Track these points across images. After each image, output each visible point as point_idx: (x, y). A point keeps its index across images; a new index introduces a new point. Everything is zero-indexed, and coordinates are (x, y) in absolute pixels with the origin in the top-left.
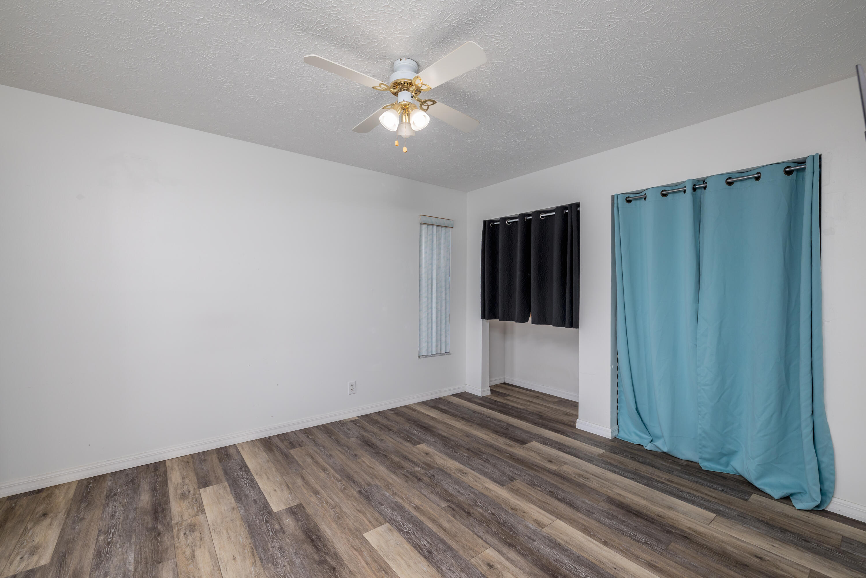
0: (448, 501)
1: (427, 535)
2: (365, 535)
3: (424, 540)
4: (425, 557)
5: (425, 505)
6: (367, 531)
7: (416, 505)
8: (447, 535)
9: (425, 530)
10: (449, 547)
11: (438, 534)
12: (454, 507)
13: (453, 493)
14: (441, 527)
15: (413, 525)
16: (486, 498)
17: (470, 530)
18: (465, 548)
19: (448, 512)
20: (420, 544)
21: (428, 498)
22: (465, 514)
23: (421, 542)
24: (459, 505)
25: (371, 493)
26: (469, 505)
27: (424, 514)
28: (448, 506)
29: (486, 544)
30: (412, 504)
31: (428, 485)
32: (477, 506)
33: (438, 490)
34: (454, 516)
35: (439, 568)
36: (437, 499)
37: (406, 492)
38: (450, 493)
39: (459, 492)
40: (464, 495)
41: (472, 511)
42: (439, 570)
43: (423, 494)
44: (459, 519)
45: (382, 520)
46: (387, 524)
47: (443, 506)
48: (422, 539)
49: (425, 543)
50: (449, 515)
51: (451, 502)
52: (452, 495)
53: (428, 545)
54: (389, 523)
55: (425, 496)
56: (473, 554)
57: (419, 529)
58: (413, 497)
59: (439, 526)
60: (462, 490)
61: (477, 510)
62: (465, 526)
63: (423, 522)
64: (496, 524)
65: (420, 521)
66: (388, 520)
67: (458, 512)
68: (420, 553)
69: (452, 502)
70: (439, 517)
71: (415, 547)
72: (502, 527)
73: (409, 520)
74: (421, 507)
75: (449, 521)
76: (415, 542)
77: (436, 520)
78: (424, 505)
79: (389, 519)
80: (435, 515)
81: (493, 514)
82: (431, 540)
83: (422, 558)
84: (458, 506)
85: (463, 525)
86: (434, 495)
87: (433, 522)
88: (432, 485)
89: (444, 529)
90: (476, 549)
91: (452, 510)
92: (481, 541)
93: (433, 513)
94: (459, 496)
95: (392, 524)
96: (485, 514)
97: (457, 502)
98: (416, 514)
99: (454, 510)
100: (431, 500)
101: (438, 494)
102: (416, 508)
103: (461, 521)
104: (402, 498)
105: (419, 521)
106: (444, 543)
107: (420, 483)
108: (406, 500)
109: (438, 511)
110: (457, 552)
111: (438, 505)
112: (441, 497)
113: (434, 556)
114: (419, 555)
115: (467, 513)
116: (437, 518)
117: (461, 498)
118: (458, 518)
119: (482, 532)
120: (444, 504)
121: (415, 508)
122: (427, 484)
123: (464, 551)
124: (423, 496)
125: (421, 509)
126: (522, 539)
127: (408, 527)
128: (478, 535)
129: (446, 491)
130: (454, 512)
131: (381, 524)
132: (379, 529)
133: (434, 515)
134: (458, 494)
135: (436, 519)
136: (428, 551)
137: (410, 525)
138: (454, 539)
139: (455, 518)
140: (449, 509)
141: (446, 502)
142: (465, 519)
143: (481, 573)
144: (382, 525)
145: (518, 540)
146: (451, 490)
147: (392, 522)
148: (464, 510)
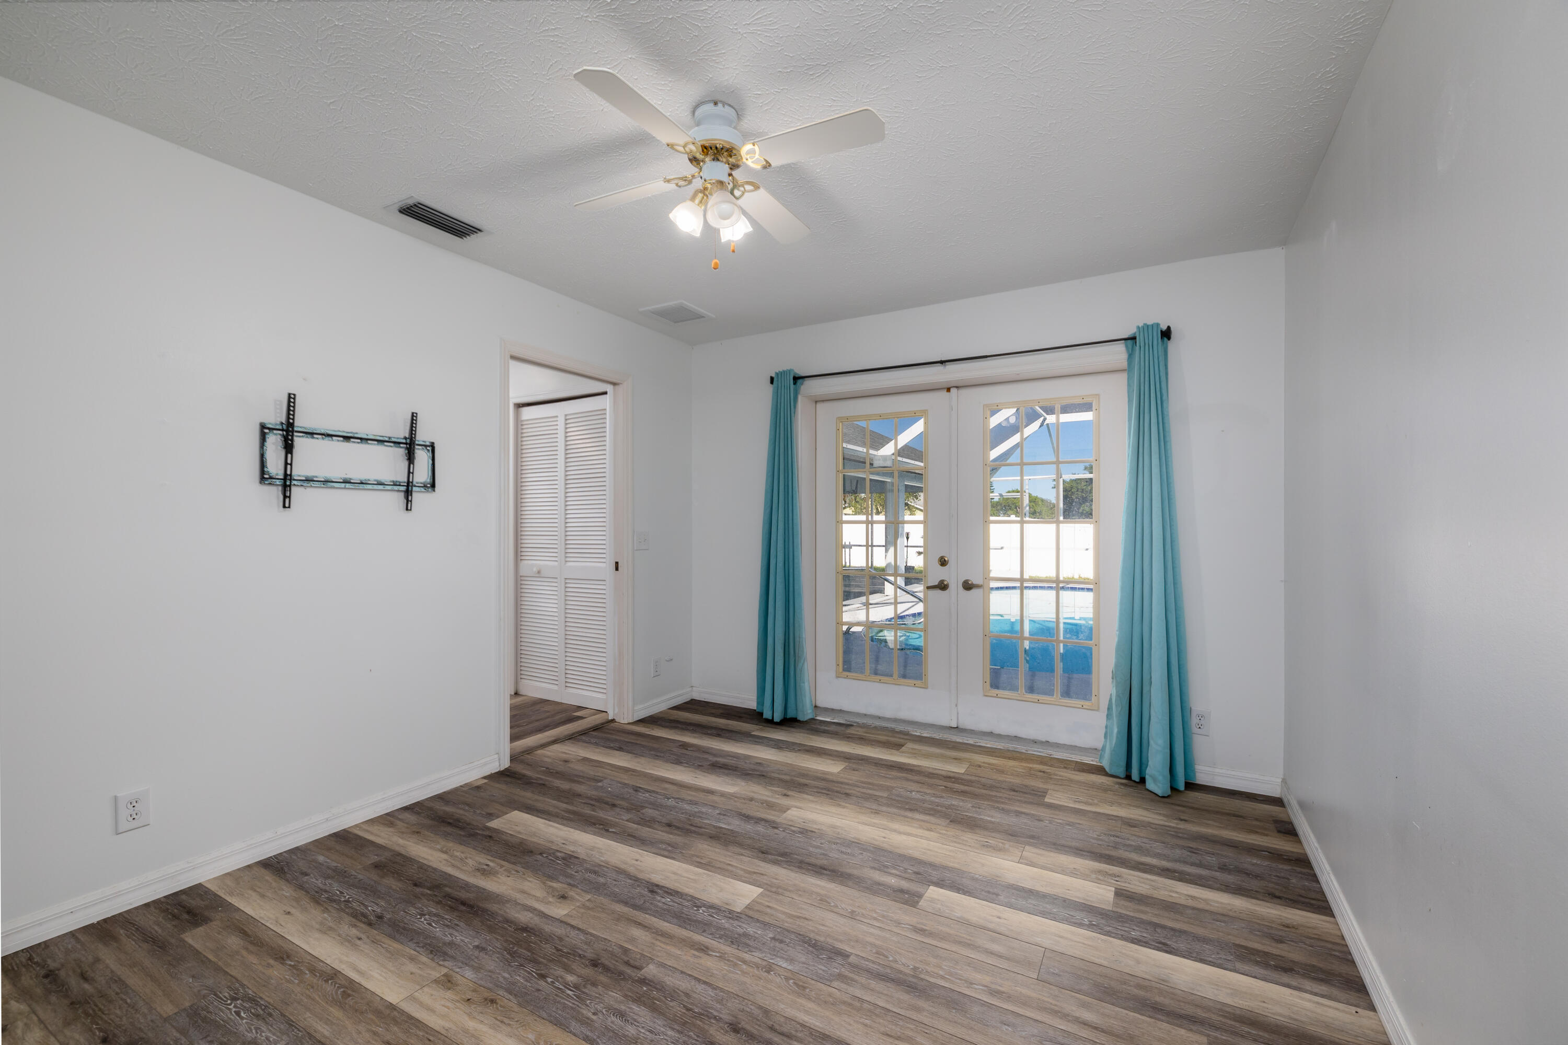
0: (643, 981)
1: (664, 910)
2: (761, 890)
3: (668, 903)
4: (657, 886)
5: (689, 958)
6: (761, 894)
7: (708, 955)
8: (632, 917)
9: (670, 916)
10: (626, 903)
11: (647, 916)
12: (629, 971)
13: (635, 1007)
14: (646, 927)
15: (695, 919)
16: (554, 1014)
17: (592, 935)
18: (600, 907)
19: (638, 957)
20: (671, 897)
21: (690, 976)
22: (603, 960)
23: (671, 899)
24: (618, 976)
25: (818, 957)
26: (594, 984)
27: (684, 940)
28: (639, 968)
29: (565, 921)
30: (718, 955)
31: (706, 1015)
32: (576, 987)
33: (676, 1008)
34: (626, 951)
35: (634, 880)
36: (670, 980)
37: (748, 980)
38: (645, 1005)
39: (622, 1015)
40: (609, 1009)
41: (588, 972)
42: (634, 878)
43: (705, 983)
44: (615, 947)
45: (751, 913)
46: (739, 910)
47: (651, 967)
48: (671, 903)
49: (663, 900)
50: (636, 950)
51: (637, 981)
52: (638, 1000)
53: (659, 898)
54: (738, 913)
55: (698, 980)
56: (588, 904)
57: (682, 915)
58: (725, 972)
59: (649, 928)
60: (612, 1022)
61: (578, 976)
62: (602, 938)
63: (680, 926)
64: (540, 957)
65: (685, 928)
66: (743, 916)
67: (617, 961)
68: (666, 887)
69: (634, 981)
70: (655, 942)
71: (677, 892)
72: (529, 954)
73: (706, 924)
74: (696, 953)
75: (633, 940)
76: (681, 898)
77: (658, 935)
78: (692, 960)
79: (740, 918)
80: (663, 945)
81: (543, 977)
82: (657, 906)
83: (661, 884)
84: (621, 973)
85: (606, 939)
86: (681, 988)
87: (661, 930)
88: (694, 1017)
89: (640, 924)
90: (583, 911)
91: (632, 962)
92: (573, 923)
93: (668, 948)
94: (621, 1002)
95: (731, 912)
96: (560, 972)
97: (623, 983)
98: (698, 938)
99: (627, 963)
100: (682, 972)
101: (673, 994)
102: (704, 948)
103: (611, 945)
104: (745, 962)
105: (688, 927)
106: (635, 907)
107: (731, 1018)
108: (735, 961)
109: (659, 954)
110: (613, 900)
111: (662, 965)
112: (663, 987)
113: (646, 890)
114: (667, 886)
115: (599, 964)
116: (657, 940)
117: (614, 997)
118: (617, 950)
119: (570, 936)
120: (651, 970)
121: (707, 948)
122: (710, 1018)
123: (602, 904)
124: (704, 979)
125: (696, 950)
126: (498, 945)
127: (702, 914)
128: (579, 929)
129: (654, 1009)
130: (626, 959)
131: (748, 907)
132: (748, 902)
133: (664, 943)
134: (623, 1008)
135: (659, 938)
136: (656, 892)
137: (700, 917)
138: (619, 914)
139: (621, 947)
140: (637, 964)
141: (648, 977)
142: (603, 950)
143: (577, 887)
144: (746, 907)
145: (506, 941)
146: (640, 1012)
147: (732, 915)
148: (606, 969)
